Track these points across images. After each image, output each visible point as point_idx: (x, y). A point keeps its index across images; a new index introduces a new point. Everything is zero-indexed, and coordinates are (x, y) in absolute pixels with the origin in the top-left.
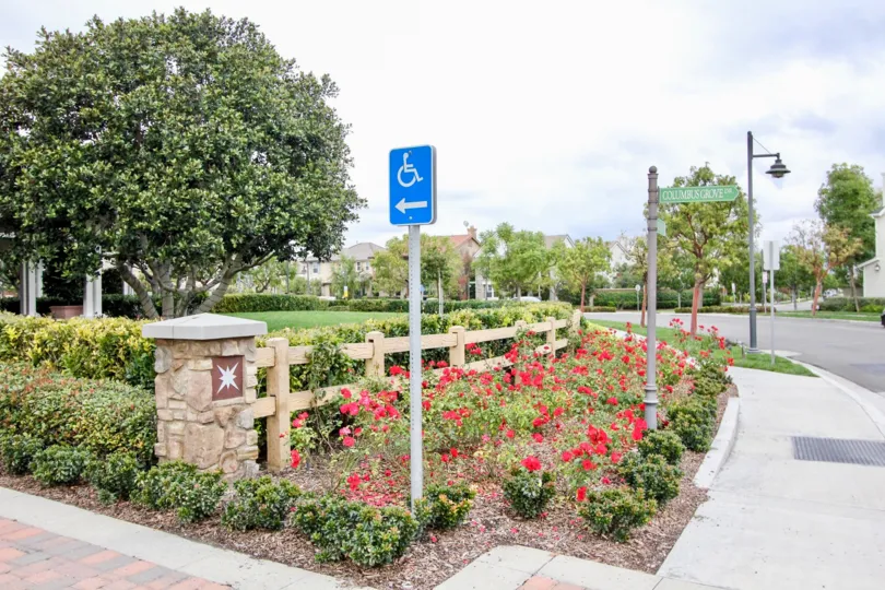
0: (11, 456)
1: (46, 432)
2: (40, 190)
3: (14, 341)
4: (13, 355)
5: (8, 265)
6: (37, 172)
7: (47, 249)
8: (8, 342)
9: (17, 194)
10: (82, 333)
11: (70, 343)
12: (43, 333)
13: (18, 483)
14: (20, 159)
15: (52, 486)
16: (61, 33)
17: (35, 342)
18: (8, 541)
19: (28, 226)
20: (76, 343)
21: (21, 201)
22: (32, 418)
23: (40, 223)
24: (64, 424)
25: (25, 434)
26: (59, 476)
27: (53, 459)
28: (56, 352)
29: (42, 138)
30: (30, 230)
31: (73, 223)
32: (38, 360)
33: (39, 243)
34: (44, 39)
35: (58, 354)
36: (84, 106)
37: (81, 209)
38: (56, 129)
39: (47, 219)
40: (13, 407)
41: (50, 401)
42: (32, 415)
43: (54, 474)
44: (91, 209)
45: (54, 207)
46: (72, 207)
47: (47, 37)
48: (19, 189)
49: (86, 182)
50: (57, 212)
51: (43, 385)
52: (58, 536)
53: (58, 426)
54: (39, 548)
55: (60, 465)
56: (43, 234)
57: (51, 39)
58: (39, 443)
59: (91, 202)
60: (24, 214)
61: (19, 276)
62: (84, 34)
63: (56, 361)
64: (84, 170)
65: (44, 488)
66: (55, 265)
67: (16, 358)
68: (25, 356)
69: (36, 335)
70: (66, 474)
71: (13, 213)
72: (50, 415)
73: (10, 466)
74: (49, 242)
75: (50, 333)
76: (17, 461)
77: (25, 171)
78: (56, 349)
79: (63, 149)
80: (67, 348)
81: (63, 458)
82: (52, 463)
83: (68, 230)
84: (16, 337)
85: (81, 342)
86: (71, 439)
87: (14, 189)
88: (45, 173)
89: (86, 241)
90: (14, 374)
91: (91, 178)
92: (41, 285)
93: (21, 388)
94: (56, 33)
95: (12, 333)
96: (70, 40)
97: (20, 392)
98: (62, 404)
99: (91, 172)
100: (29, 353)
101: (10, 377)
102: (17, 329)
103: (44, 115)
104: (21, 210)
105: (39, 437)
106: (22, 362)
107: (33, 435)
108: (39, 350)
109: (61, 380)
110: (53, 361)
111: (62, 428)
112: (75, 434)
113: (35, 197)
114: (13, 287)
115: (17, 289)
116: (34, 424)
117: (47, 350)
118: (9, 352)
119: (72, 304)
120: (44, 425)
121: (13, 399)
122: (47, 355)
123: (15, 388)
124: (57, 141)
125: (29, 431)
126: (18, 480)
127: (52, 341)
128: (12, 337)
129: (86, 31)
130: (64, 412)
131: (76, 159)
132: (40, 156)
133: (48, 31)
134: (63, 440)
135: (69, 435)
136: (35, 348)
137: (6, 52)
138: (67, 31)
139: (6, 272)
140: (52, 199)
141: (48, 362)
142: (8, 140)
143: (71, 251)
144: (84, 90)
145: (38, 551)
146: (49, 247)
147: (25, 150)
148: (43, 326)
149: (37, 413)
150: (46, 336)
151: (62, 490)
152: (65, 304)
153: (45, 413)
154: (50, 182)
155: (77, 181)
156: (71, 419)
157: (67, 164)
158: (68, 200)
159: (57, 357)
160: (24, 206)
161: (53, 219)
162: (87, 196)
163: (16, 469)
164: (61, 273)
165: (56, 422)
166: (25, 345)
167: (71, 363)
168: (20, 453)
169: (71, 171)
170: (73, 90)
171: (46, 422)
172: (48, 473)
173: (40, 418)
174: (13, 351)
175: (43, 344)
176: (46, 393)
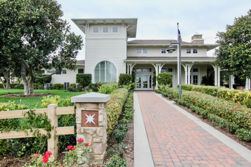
0: (230, 128)
1: (239, 123)
2: (235, 57)
3: (230, 96)
4: (229, 99)
5: (226, 77)
6: (234, 53)
7: (236, 72)
8: (228, 96)
9: (229, 59)
10: (249, 95)
11: (246, 98)
12: (237, 94)
13: (232, 137)
14: (230, 50)
15: (242, 141)
16: (240, 17)
17: (235, 96)
18: (231, 156)
19: (232, 67)
20: (247, 98)
21: (230, 61)
22: (235, 118)
23: (235, 66)
24: (245, 122)
25: (233, 122)
26: (244, 139)
27: (242, 133)
28: (241, 100)
29: (235, 45)
30: (232, 68)
31: (244, 65)
32: (236, 101)
33: (234, 71)
34: (236, 20)
35: (242, 100)
36: (247, 34)
37: (246, 61)
38: (239, 41)
39: (237, 64)
40: (230, 114)
41: (241, 114)
42: (235, 117)
43: (243, 137)
44: (249, 61)
45: (238, 61)
46: (243, 61)
47: (237, 20)
48: (230, 57)
49: (247, 54)
50: (239, 62)
51: (239, 109)
52: (246, 161)
53: (243, 122)
54: (240, 163)
55: (245, 135)
56: (236, 68)
57: (238, 20)
58: (238, 126)
59: (249, 59)
60: (231, 64)
61: (229, 79)
62: (246, 15)
63: (241, 102)
64: (247, 51)
65: (240, 141)
66: (239, 76)
67: (230, 100)
68: (232, 100)
69: (235, 94)
70: (247, 139)
71: (228, 64)
72: (241, 119)
73: (230, 131)
74: (237, 70)
75: (239, 94)
76: (232, 130)
77: (231, 53)
78: (241, 99)
79: (241, 46)
80: (244, 99)
81: (246, 133)
82: (242, 134)
83: (242, 67)
84: (230, 95)
85: (249, 97)
86: (248, 127)
87: (228, 58)
88: (236, 53)
89: (247, 70)
90: (230, 105)
91: (249, 53)
92: (234, 81)
93: (232, 109)
94: (239, 18)
95: (229, 94)
96: (243, 18)
97: (232, 110)
98: (245, 116)
99: (249, 51)
100: (234, 99)
101: (229, 106)
102: (230, 93)
103: (236, 38)
104: (230, 63)
105: (238, 124)
106: (232, 101)
107: (236, 123)
108: (236, 99)
109: (243, 108)
110: (240, 102)
111: (245, 123)
112: (249, 126)
113: (234, 59)
114: (227, 82)
115: (228, 82)
116: (236, 120)
117: (239, 99)
118: (228, 98)
119: (242, 86)
120: (239, 121)
121: (230, 112)
122: (238, 100)
123: (230, 109)
124: (239, 44)
125: (234, 121)
126: (232, 135)
127: (240, 97)
128: (229, 95)
129: (247, 14)
130: (245, 118)
131: (244, 48)
132: (235, 49)
133: (237, 18)
134: (245, 126)
135: (247, 126)
136: (235, 98)
137: (227, 26)
138: (242, 16)
139: (225, 78)
140: (238, 59)
141: (239, 102)
142: (227, 47)
143: (243, 72)
144: (247, 30)
145: (240, 164)
146: (237, 72)
147: (231, 48)
148: (237, 92)
149: (237, 117)
150: (238, 95)
151: (246, 143)
152: (240, 86)
153: (239, 118)
154: (237, 55)
155: (245, 54)
156: (248, 121)
157: (242, 50)
158: (242, 59)
159: (242, 101)
160: (231, 61)
161: (238, 64)
162: (248, 57)
163: (231, 132)
164: (240, 78)
165: (243, 121)
166: (232, 97)
167: (246, 103)
168: (232, 128)
169: (243, 51)
170: (244, 30)
171: (240, 120)
172: (242, 137)
173: (238, 119)
174: (229, 98)
175: (237, 97)
176: (239, 112)
